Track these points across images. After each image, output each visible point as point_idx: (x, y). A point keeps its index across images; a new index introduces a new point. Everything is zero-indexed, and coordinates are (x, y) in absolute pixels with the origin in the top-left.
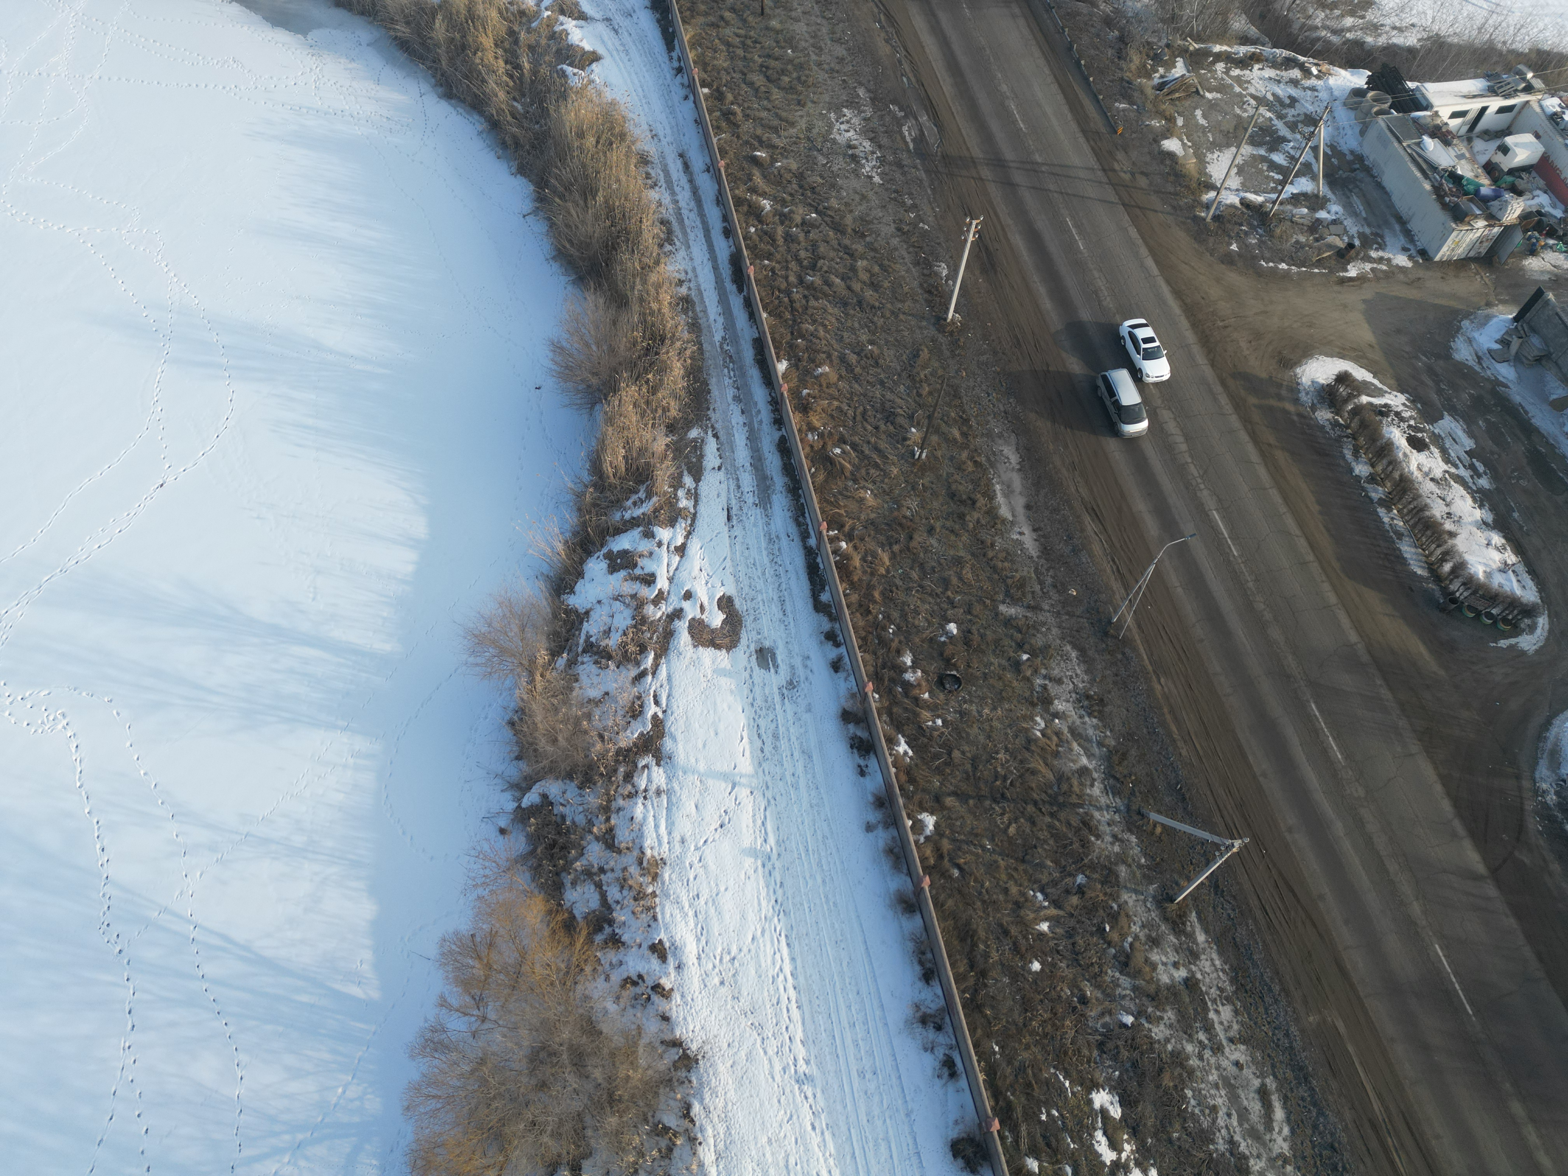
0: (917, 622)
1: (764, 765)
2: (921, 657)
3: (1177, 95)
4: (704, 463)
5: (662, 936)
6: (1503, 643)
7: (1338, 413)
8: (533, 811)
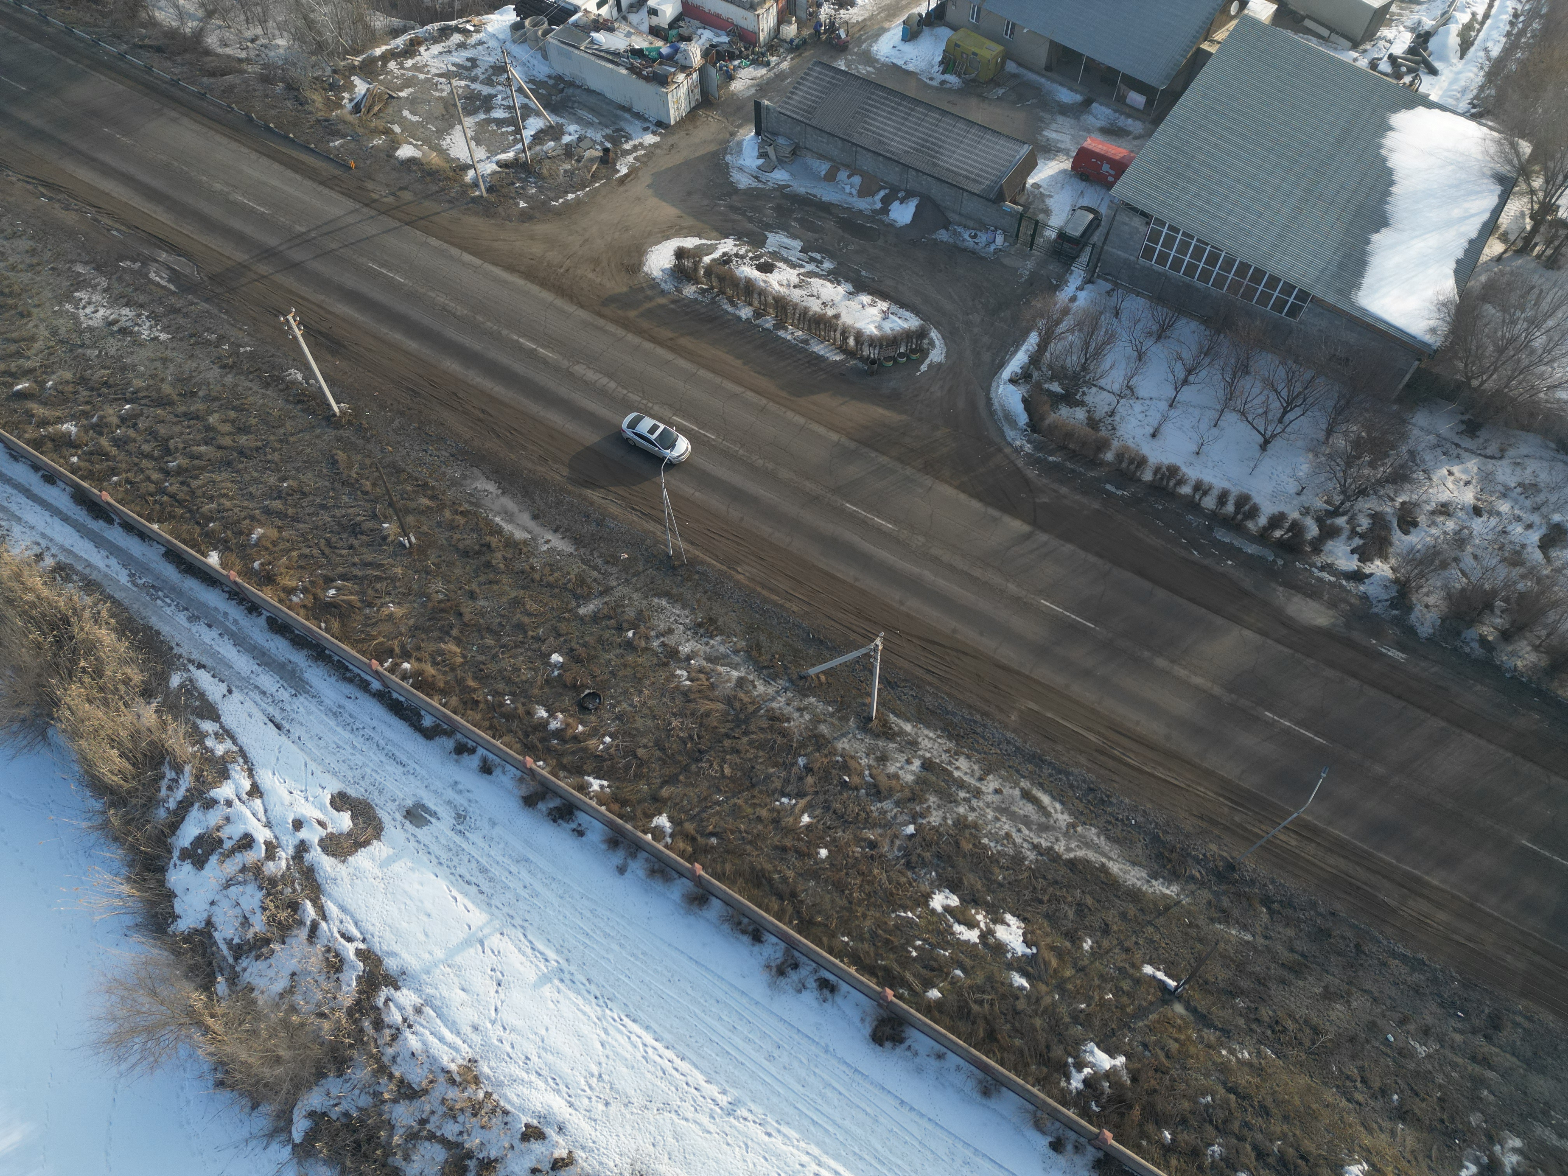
0: (524, 678)
1: (493, 902)
2: (550, 702)
3: (376, 108)
4: (210, 698)
5: (525, 1119)
6: (924, 368)
7: (697, 282)
8: (311, 1137)
